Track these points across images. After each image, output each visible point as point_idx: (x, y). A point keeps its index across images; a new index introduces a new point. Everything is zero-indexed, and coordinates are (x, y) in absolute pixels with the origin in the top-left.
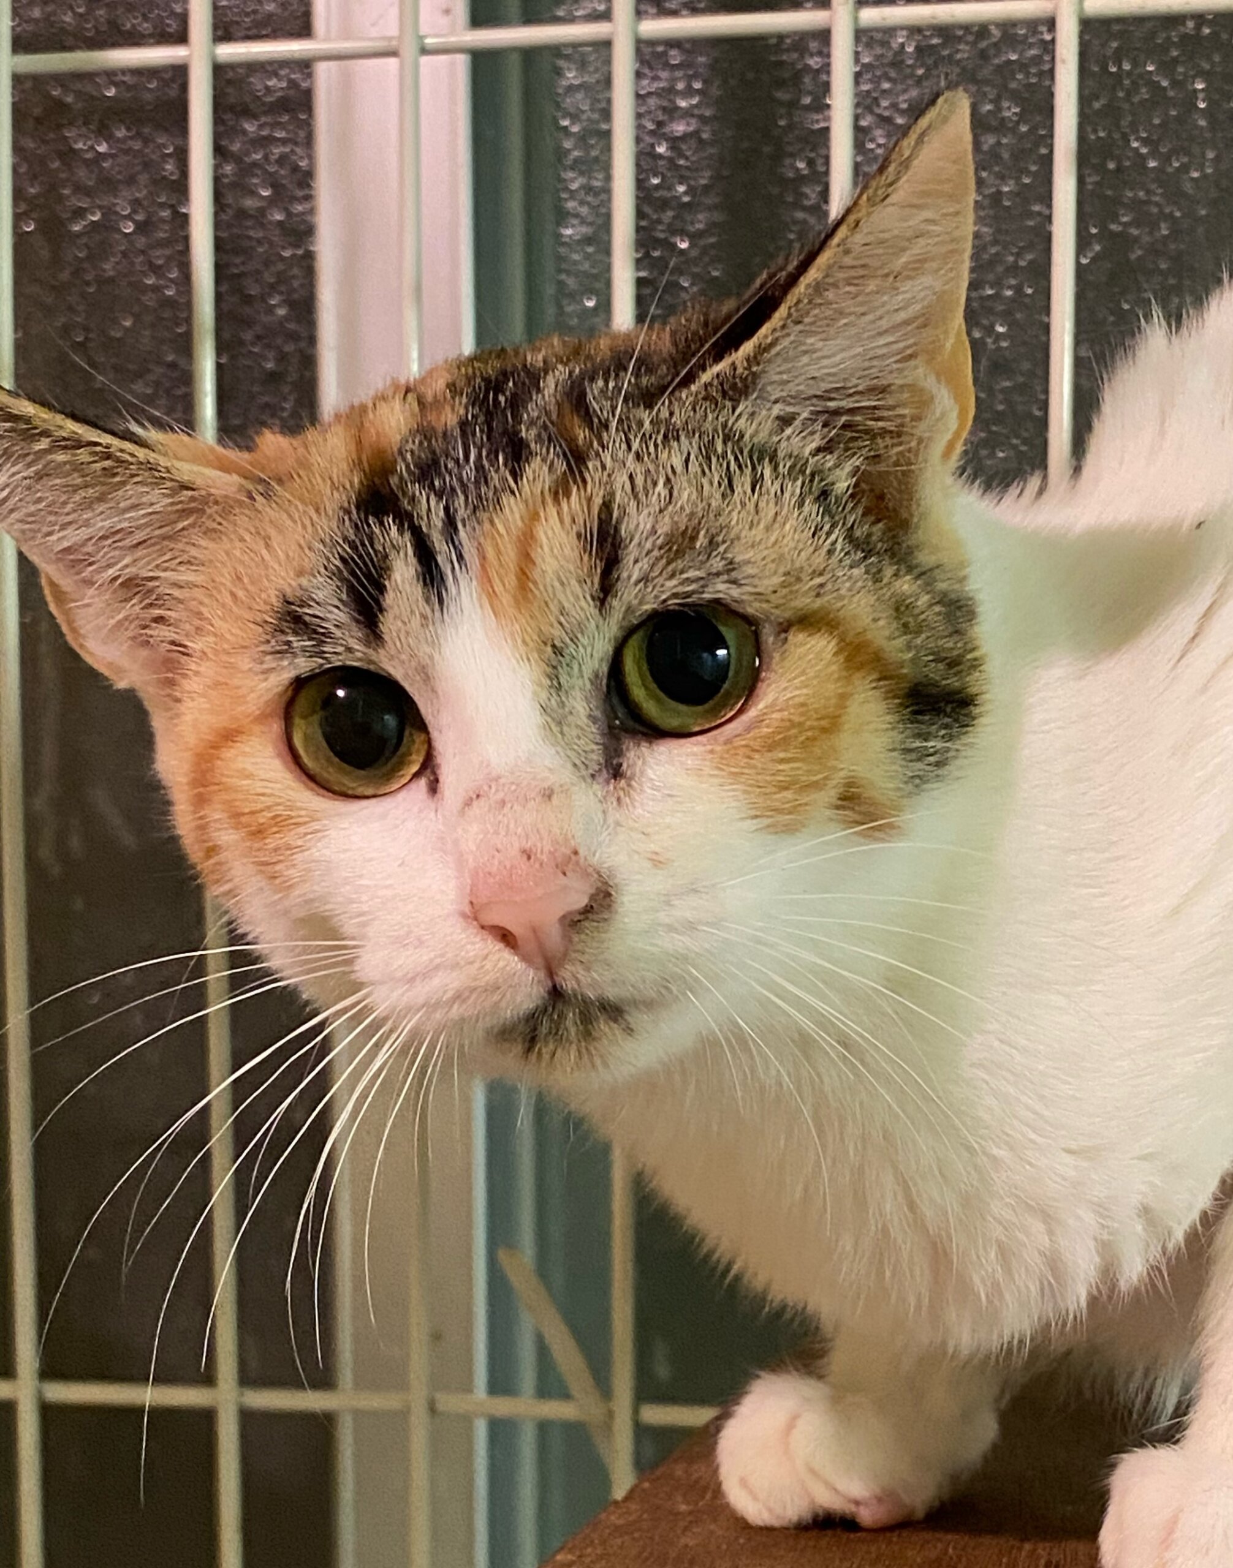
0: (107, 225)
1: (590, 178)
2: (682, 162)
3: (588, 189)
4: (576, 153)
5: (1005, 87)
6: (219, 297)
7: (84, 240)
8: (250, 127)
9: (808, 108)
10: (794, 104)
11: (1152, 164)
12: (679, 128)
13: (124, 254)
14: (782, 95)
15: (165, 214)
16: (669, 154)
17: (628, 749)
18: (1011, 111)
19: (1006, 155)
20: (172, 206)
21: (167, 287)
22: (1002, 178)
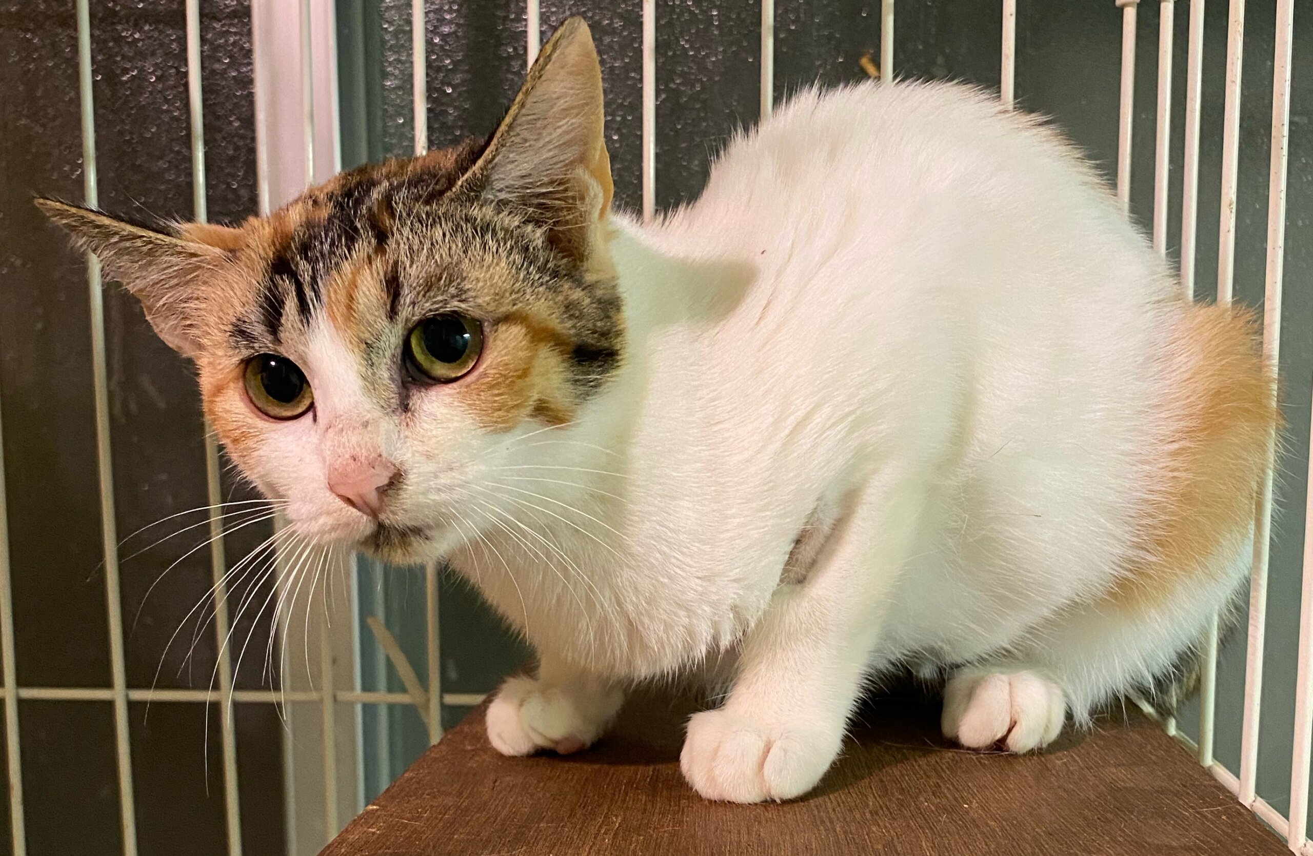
0: (142, 77)
1: (399, 55)
2: (447, 48)
3: (399, 61)
4: (392, 42)
5: (615, 11)
6: (204, 116)
7: (129, 85)
8: (217, 25)
9: (512, 20)
10: (506, 18)
11: (691, 53)
12: (446, 30)
13: (151, 93)
14: (500, 13)
15: (173, 71)
16: (441, 43)
17: (413, 395)
18: (618, 24)
19: (616, 47)
20: (176, 68)
21: (174, 111)
22: (615, 59)
